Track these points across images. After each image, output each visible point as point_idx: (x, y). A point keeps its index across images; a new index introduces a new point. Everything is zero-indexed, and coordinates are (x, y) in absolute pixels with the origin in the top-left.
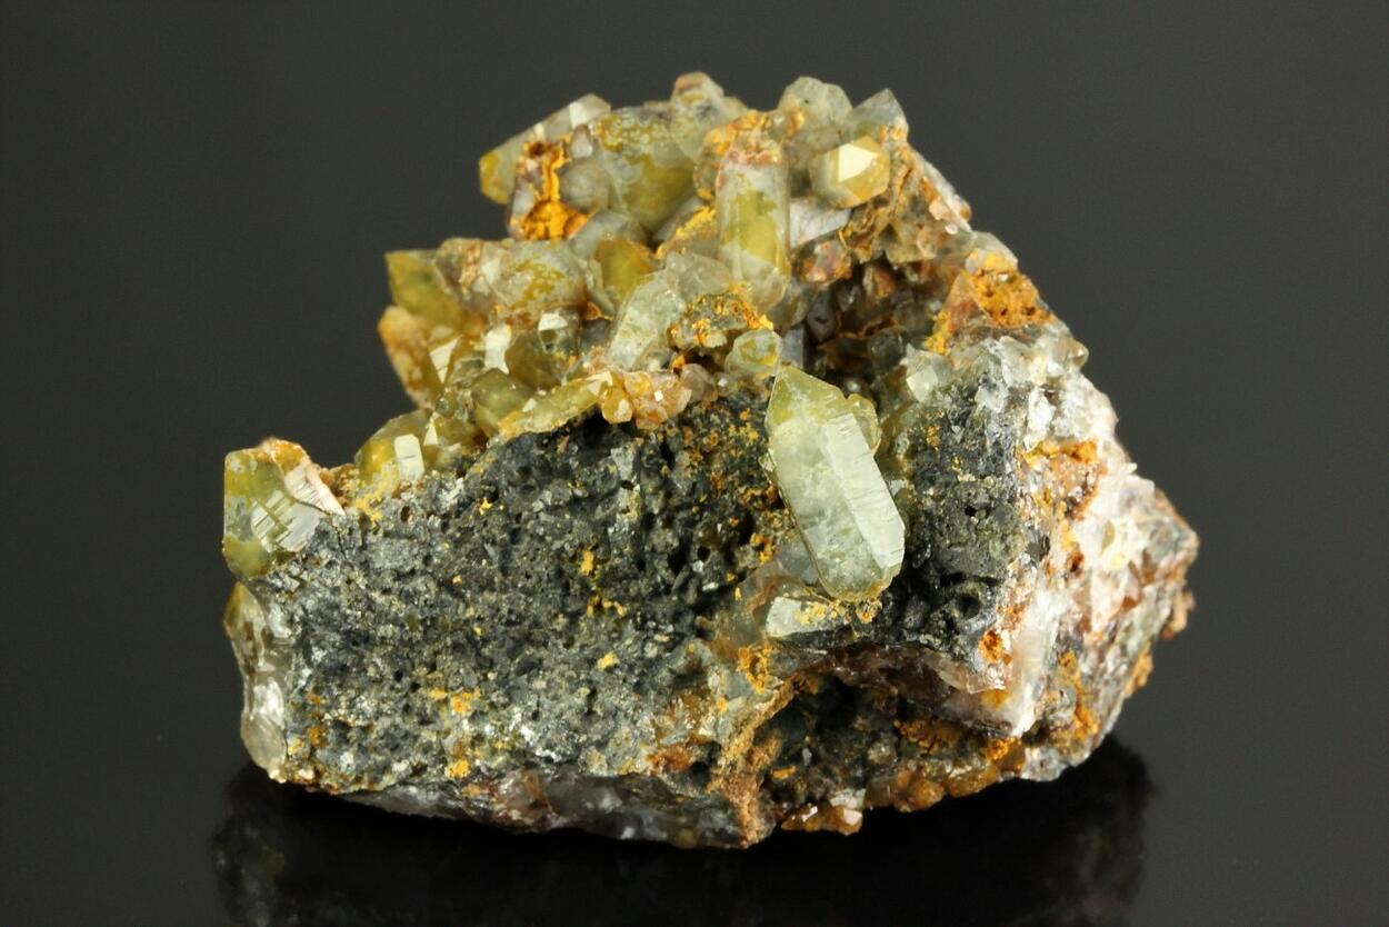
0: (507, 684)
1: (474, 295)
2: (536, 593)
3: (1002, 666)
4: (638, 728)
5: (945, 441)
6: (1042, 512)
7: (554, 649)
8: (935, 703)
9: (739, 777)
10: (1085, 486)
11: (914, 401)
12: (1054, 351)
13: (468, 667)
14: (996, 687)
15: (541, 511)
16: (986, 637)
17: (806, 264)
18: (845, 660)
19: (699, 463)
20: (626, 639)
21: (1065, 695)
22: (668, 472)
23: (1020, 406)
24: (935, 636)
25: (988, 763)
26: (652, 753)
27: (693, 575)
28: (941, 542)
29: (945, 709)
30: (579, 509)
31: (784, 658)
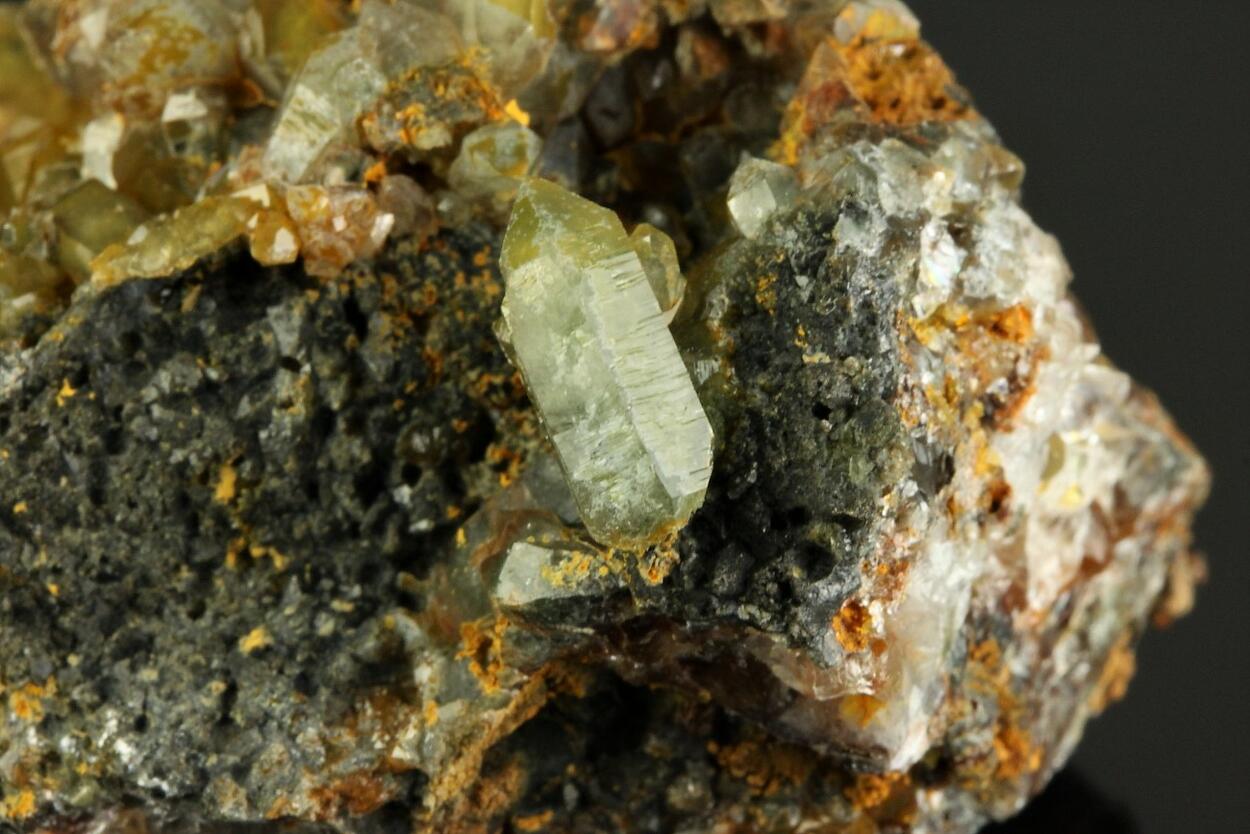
0: (99, 672)
1: (73, 67)
2: (145, 531)
3: (869, 657)
4: (297, 746)
5: (785, 300)
6: (941, 415)
7: (173, 620)
8: (769, 715)
9: (460, 827)
10: (1013, 378)
11: (740, 237)
12: (965, 165)
13: (37, 645)
14: (861, 691)
15: (154, 401)
16: (845, 610)
17: (582, 24)
18: (625, 644)
19: (407, 331)
20: (287, 605)
21: (980, 708)
22: (357, 344)
23: (905, 246)
24: (762, 607)
25: (857, 812)
26: (318, 785)
27: (394, 507)
28: (773, 458)
29: (784, 725)
30: (213, 399)
31: (527, 640)
